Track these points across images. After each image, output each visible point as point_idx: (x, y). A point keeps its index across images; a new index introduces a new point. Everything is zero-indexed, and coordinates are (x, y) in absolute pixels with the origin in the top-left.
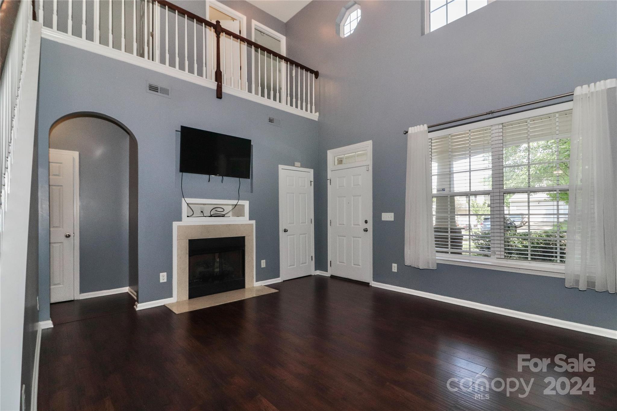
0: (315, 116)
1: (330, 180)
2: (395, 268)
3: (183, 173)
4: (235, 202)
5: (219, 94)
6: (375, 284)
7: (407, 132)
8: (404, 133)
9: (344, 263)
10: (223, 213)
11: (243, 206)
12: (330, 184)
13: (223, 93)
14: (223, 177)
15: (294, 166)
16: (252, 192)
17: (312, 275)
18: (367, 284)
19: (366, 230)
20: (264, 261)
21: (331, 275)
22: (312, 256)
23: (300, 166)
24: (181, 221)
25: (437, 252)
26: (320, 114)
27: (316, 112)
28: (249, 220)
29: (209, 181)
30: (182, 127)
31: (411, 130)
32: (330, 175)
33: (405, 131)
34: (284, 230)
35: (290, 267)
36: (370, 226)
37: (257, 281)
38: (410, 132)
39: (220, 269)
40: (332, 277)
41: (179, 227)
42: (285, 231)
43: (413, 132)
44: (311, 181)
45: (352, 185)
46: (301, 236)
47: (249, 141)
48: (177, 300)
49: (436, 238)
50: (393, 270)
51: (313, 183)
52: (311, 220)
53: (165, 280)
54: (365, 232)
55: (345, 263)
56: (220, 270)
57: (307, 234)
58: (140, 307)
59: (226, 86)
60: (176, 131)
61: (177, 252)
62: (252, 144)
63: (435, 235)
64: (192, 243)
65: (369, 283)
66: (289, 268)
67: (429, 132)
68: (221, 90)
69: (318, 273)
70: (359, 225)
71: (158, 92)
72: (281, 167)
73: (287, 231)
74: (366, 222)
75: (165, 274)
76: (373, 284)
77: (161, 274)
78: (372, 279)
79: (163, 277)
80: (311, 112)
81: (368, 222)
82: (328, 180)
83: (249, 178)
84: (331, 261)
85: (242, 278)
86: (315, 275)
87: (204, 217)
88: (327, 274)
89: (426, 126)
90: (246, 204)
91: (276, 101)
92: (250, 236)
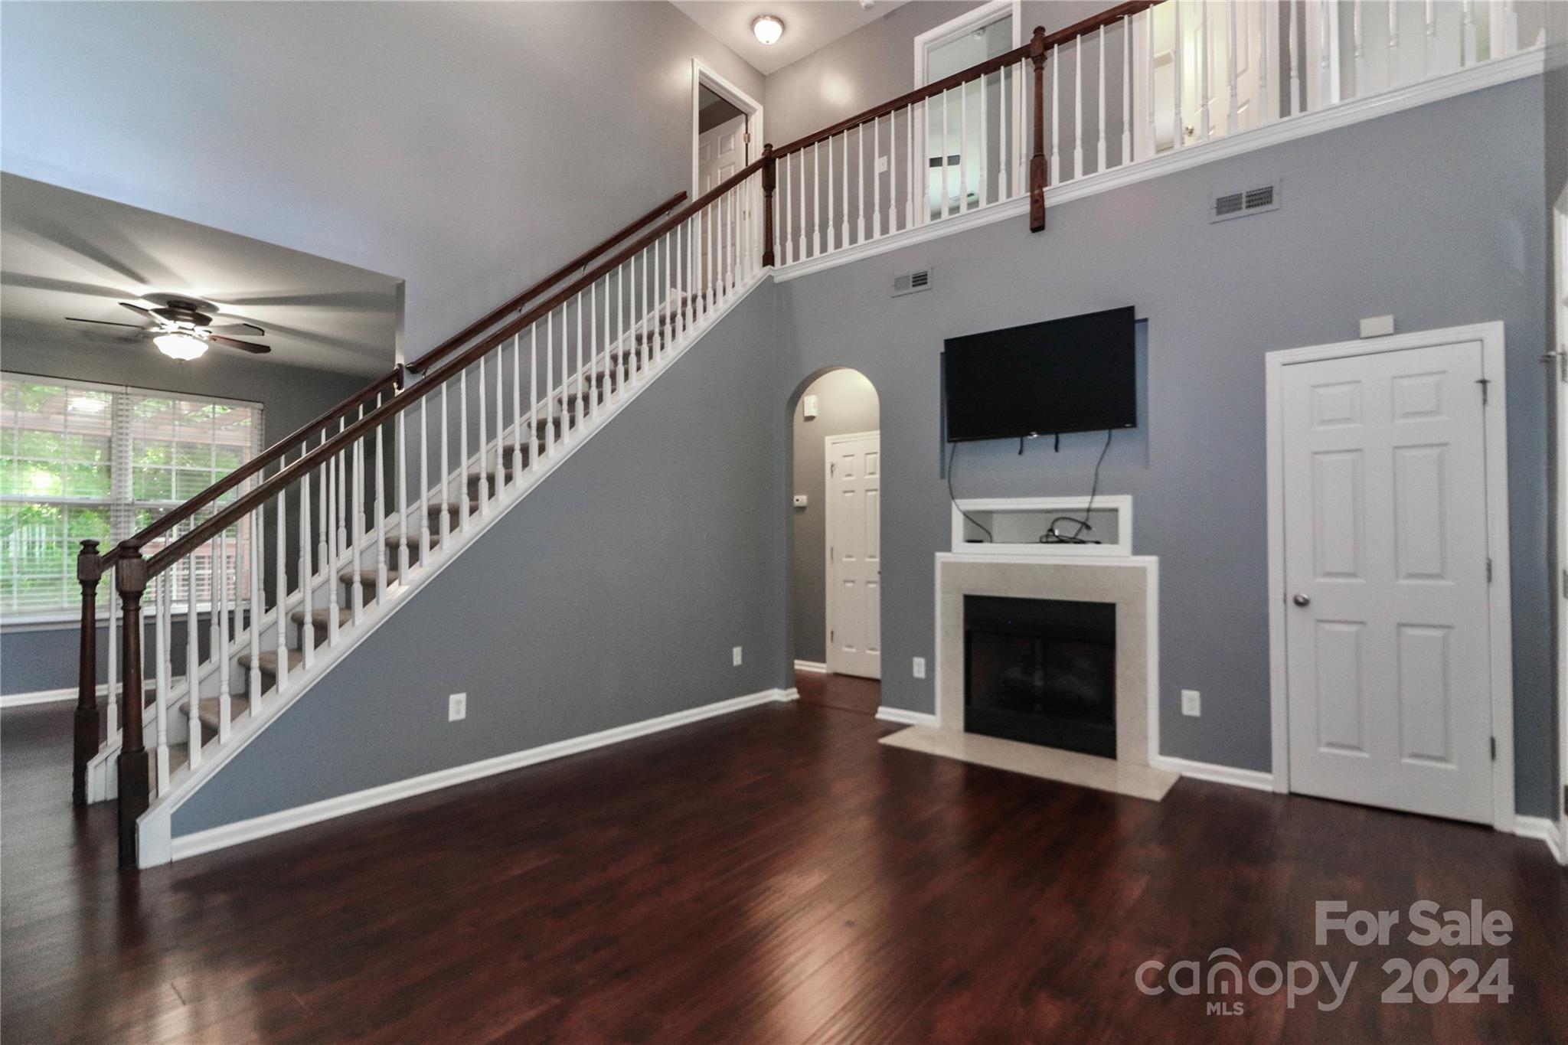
3: (957, 443)
4: (1083, 502)
11: (1113, 511)
15: (1357, 339)
16: (1147, 466)
17: (1496, 827)
20: (1196, 695)
22: (1492, 740)
23: (1391, 331)
24: (952, 551)
28: (1134, 554)
29: (1021, 452)
30: (948, 343)
34: (1296, 597)
35: (1335, 751)
37: (1163, 754)
41: (946, 567)
42: (1297, 603)
44: (1483, 382)
46: (1411, 632)
48: (941, 723)
51: (1495, 389)
52: (1488, 565)
53: (923, 676)
57: (1452, 630)
58: (881, 712)
61: (942, 619)
66: (1324, 749)
68: (1042, 207)
69: (1545, 831)
71: (910, 287)
72: (1275, 359)
73: (1306, 604)
75: (922, 661)
77: (915, 660)
79: (918, 667)
83: (1134, 425)
86: (1513, 836)
90: (1124, 505)
92: (1134, 603)
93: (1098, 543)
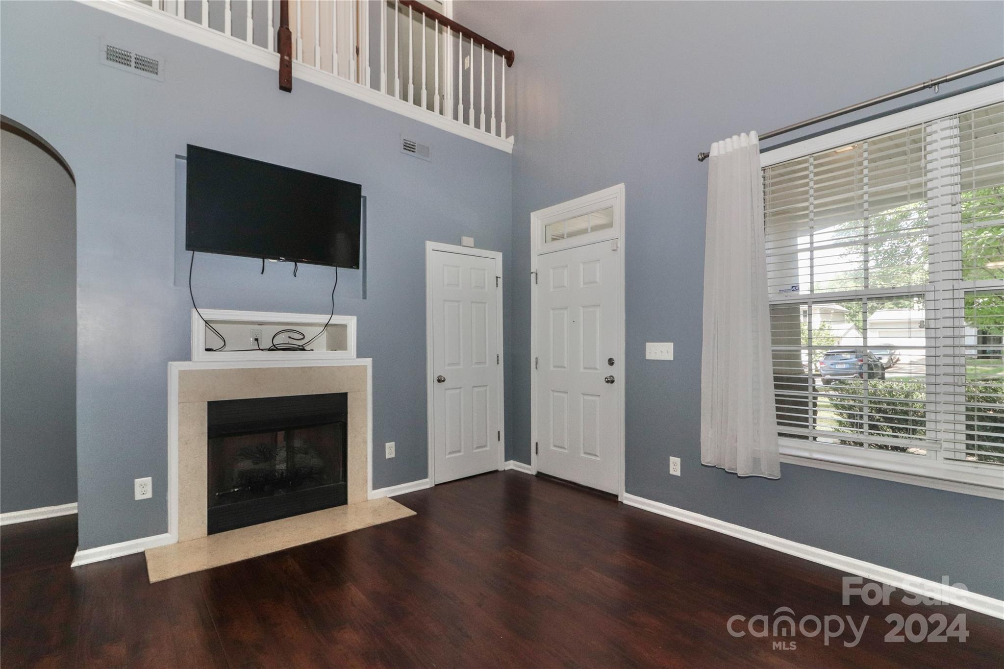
0: (506, 144)
1: (537, 274)
2: (675, 466)
3: (196, 253)
4: (323, 319)
5: (286, 83)
6: (630, 500)
7: (706, 156)
8: (699, 160)
9: (564, 448)
10: (300, 343)
11: (344, 327)
12: (537, 283)
13: (293, 79)
14: (297, 263)
15: (461, 245)
16: (365, 297)
17: (500, 470)
18: (611, 498)
19: (610, 381)
20: (393, 443)
21: (538, 472)
22: (499, 432)
23: (473, 246)
24: (190, 360)
25: (780, 434)
26: (516, 141)
27: (507, 136)
28: (358, 357)
29: (262, 273)
30: (190, 148)
31: (717, 149)
32: (535, 263)
33: (701, 154)
34: (438, 377)
35: (453, 455)
36: (619, 372)
37: (375, 487)
38: (713, 153)
39: (287, 464)
40: (540, 476)
41: (183, 375)
42: (440, 380)
43: (722, 152)
44: (497, 277)
45: (582, 283)
46: (476, 390)
47: (358, 188)
48: (179, 537)
49: (777, 402)
50: (672, 472)
51: (500, 281)
52: (498, 357)
53: (149, 495)
54: (610, 384)
55: (566, 448)
56: (287, 467)
57: (488, 387)
58: (83, 558)
59: (301, 65)
60: (177, 156)
61: (179, 430)
62: (363, 194)
63: (776, 395)
64: (216, 409)
65: (617, 496)
66: (447, 457)
67: (762, 151)
68: (290, 72)
69: (513, 465)
70: (596, 369)
71: (131, 66)
72: (430, 245)
73: (444, 381)
74: (611, 362)
75: (148, 480)
76: (627, 499)
77: (138, 481)
78: (624, 488)
79: (143, 488)
80: (498, 134)
81: (615, 362)
82: (532, 275)
83: (358, 268)
84: (537, 444)
85: (341, 483)
86: (504, 471)
87: (260, 351)
88: (528, 469)
89: (754, 137)
90: (351, 323)
91: (420, 106)
92: (359, 391)
93: (335, 350)
